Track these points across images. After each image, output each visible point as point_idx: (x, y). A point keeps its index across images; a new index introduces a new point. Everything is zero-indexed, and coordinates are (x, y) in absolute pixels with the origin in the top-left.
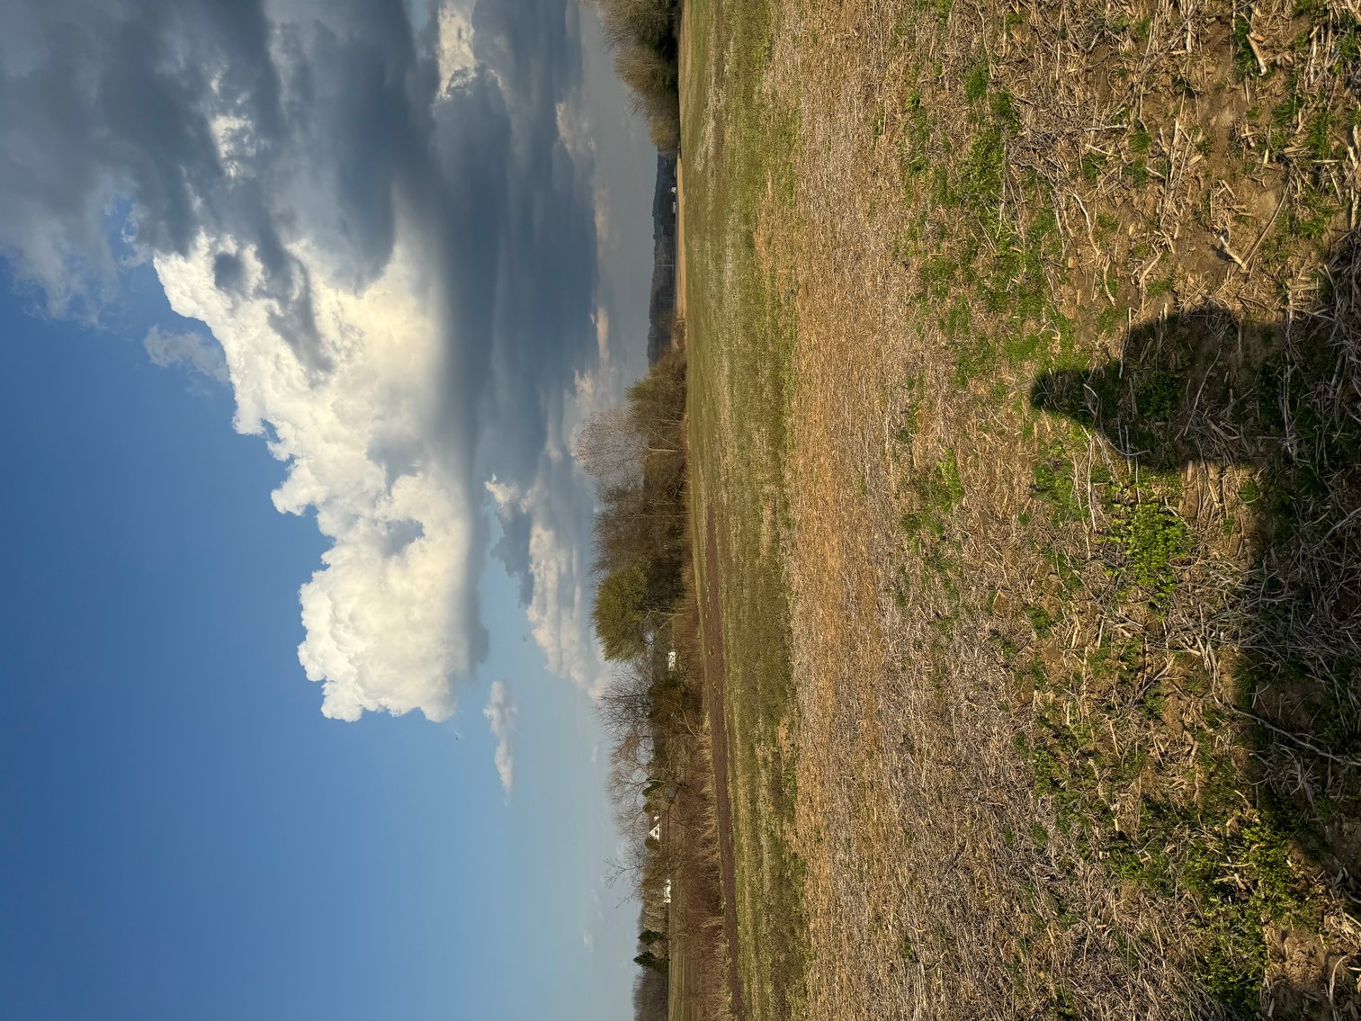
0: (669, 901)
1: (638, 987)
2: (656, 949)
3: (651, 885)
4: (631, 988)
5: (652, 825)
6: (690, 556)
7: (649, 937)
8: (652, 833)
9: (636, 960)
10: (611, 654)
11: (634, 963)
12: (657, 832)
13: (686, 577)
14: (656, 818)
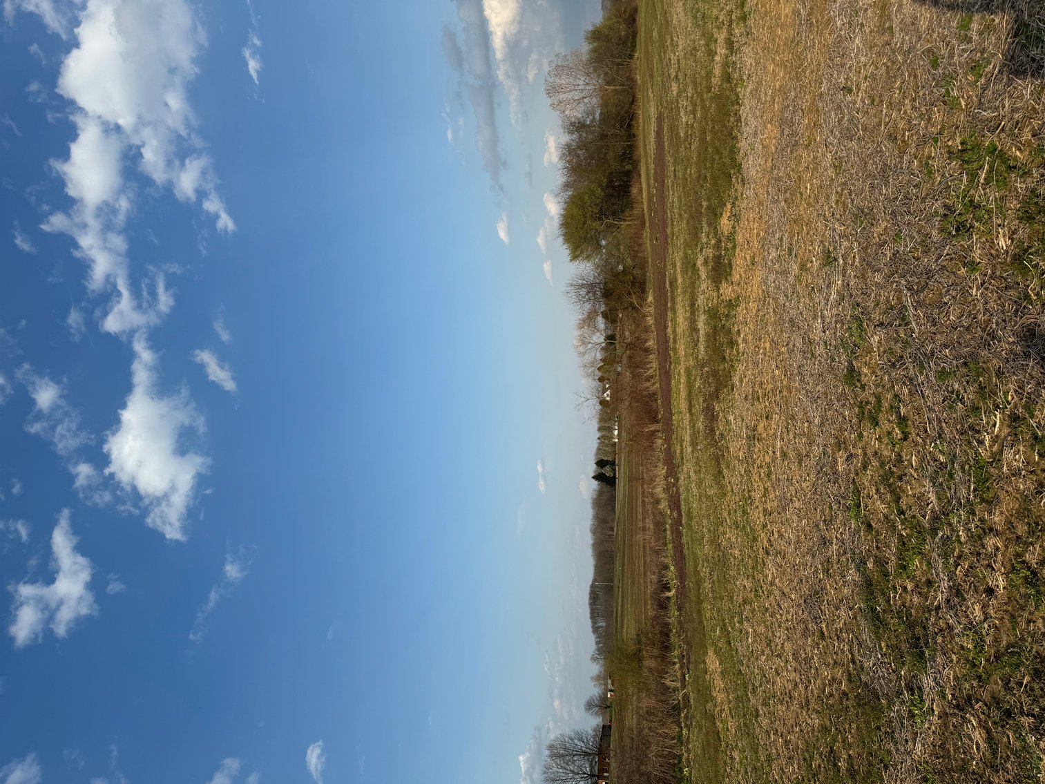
0: (616, 440)
1: (595, 497)
2: (607, 471)
3: (605, 428)
5: (604, 390)
6: (640, 175)
7: (602, 463)
8: (605, 395)
9: (594, 477)
10: (574, 257)
11: (593, 480)
12: (608, 395)
13: (634, 191)
14: (607, 386)
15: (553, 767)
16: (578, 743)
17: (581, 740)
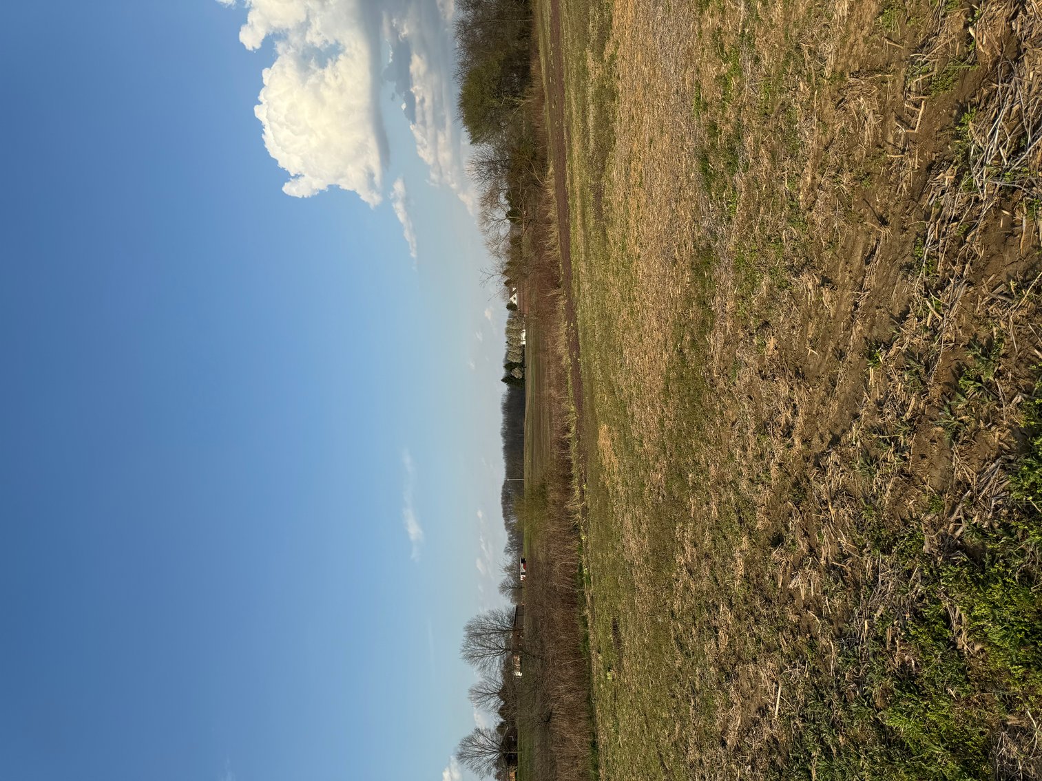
0: (524, 343)
1: (505, 402)
2: (517, 373)
3: (512, 332)
4: (500, 402)
5: (511, 294)
6: (538, 51)
7: (511, 366)
8: (512, 299)
9: (503, 380)
10: (475, 141)
11: (503, 383)
12: (515, 299)
13: (533, 68)
14: (514, 289)
15: (470, 645)
16: (494, 623)
17: (496, 619)
